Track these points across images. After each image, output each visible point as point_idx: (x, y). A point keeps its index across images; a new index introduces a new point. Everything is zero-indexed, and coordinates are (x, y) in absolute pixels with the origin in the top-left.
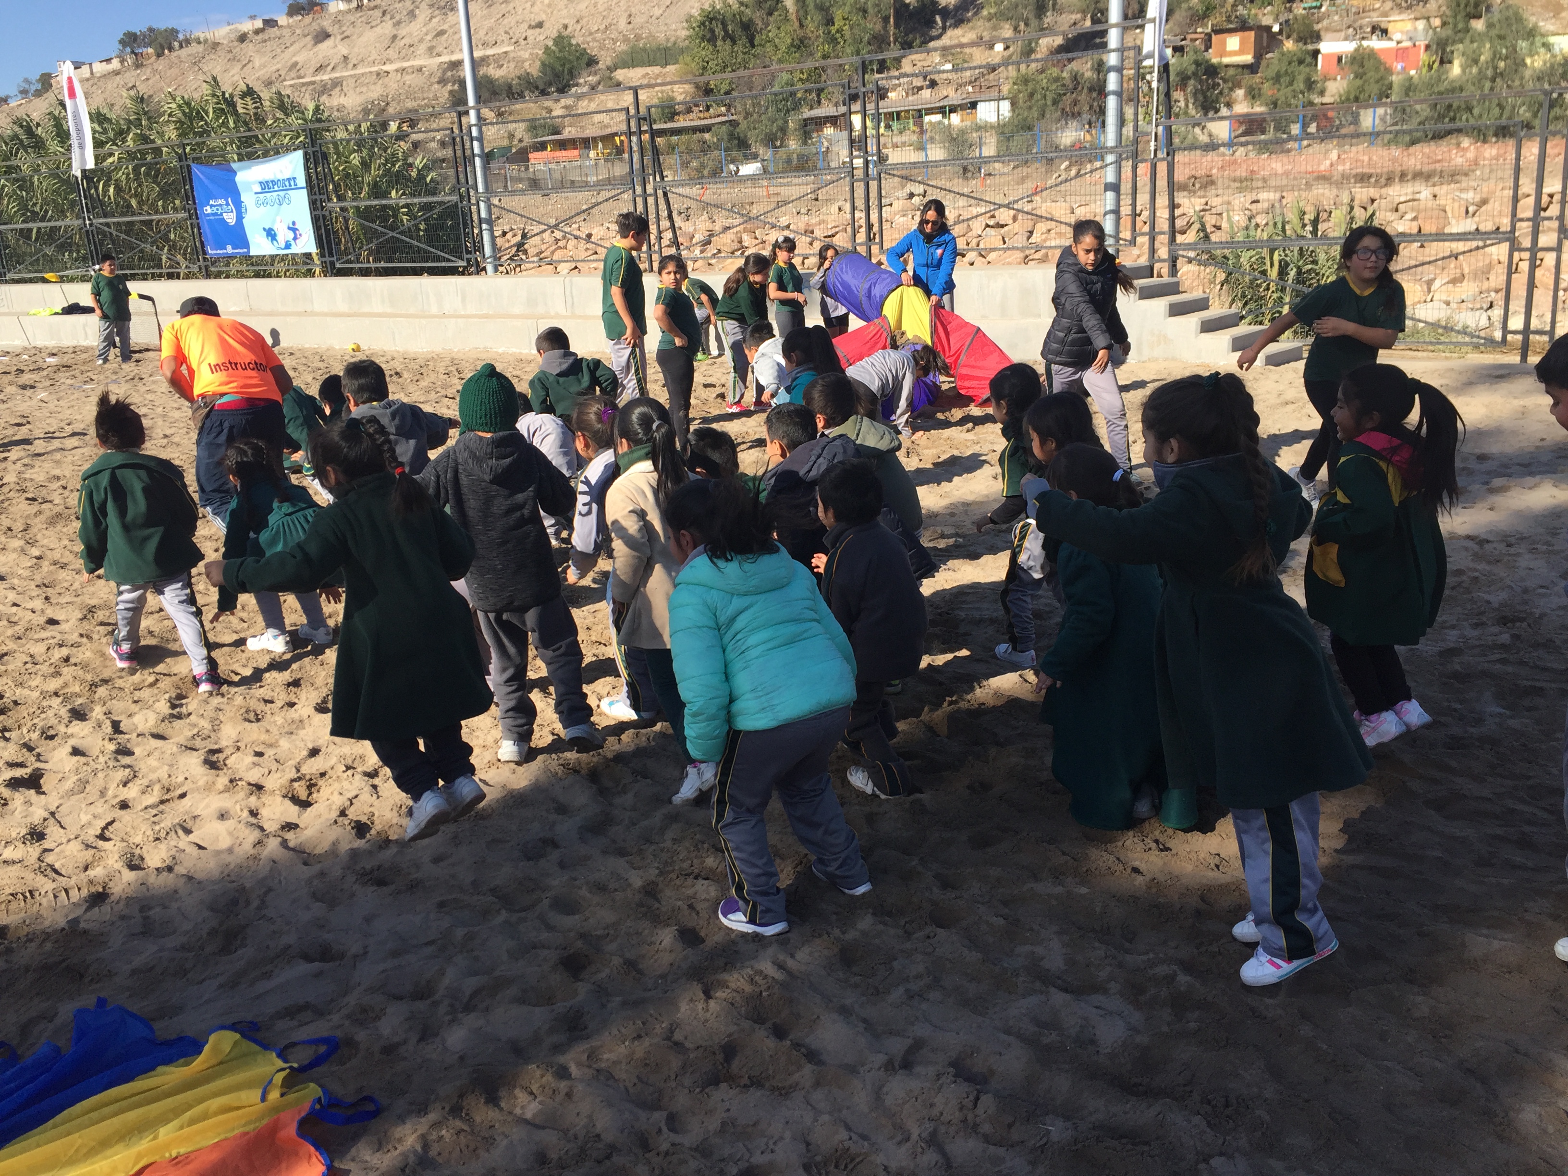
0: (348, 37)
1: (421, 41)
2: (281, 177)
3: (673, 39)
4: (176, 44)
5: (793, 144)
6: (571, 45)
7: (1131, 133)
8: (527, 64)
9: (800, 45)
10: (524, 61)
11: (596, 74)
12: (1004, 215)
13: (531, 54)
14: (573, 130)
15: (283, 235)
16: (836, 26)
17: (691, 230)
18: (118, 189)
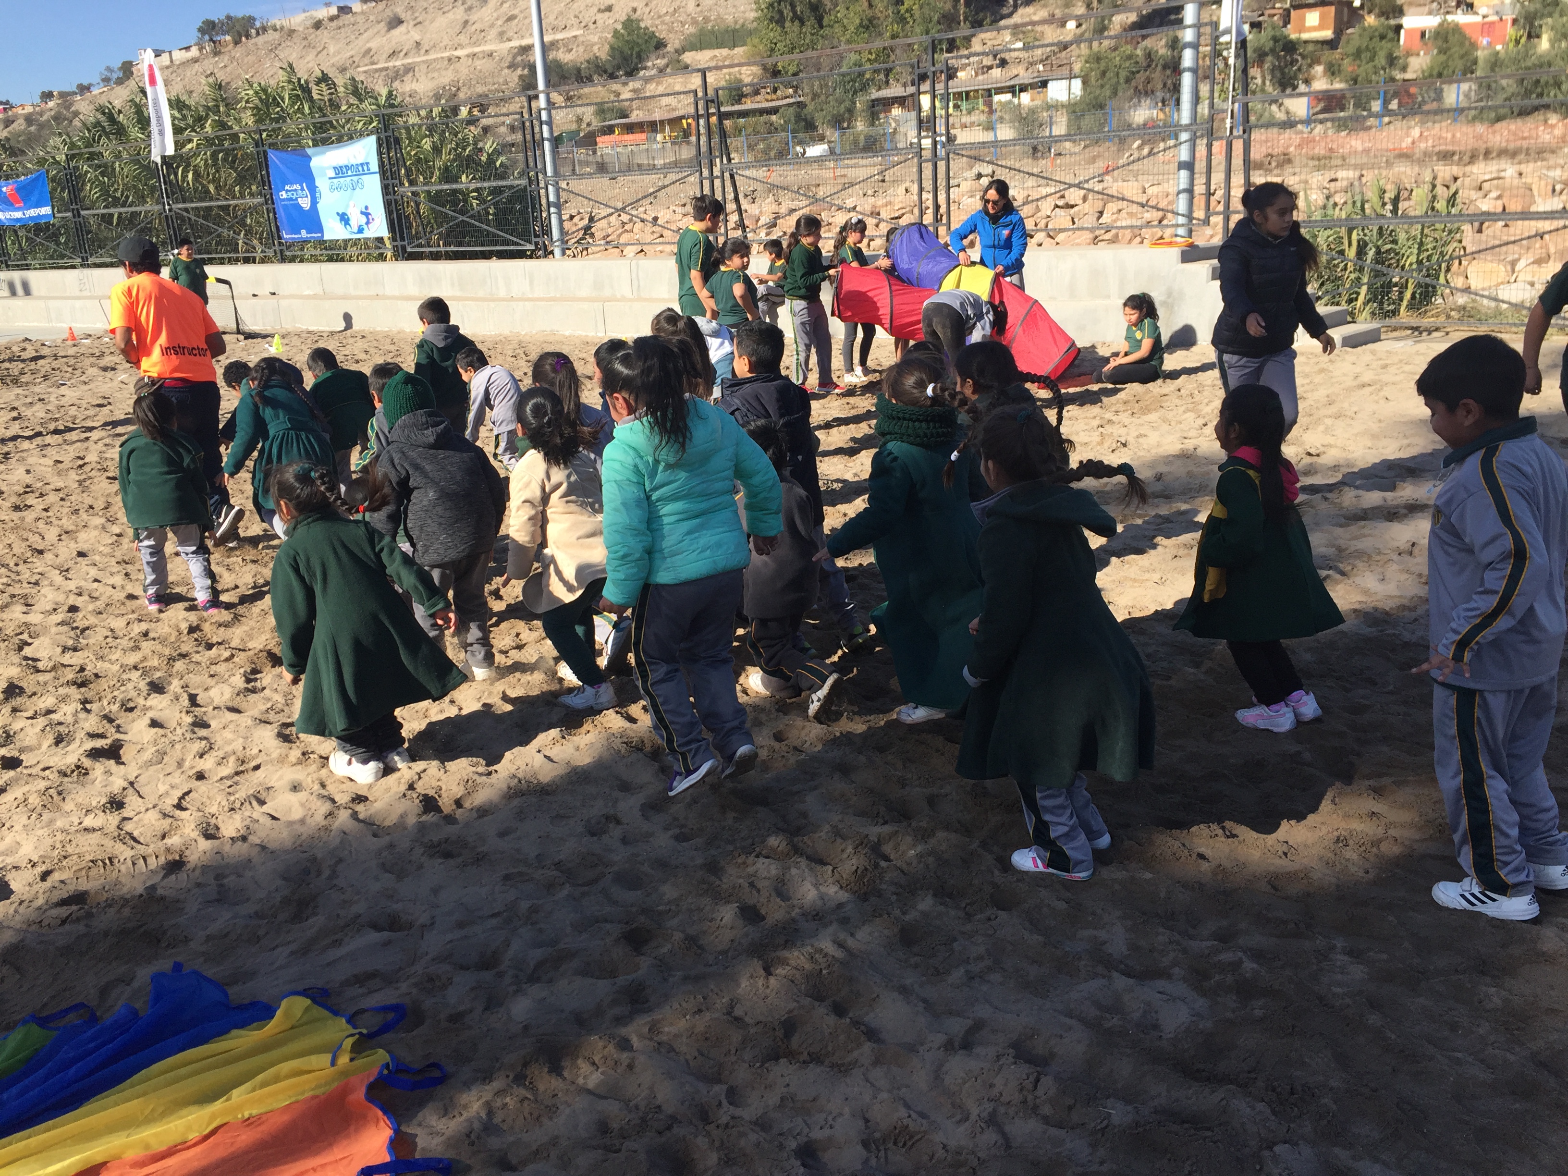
0: (420, 23)
1: (492, 26)
2: (354, 162)
3: (741, 21)
4: (253, 31)
5: (860, 126)
6: (639, 28)
7: (1206, 111)
8: (595, 49)
9: (869, 25)
10: (592, 45)
11: (664, 57)
12: (1074, 195)
13: (600, 38)
14: (640, 113)
15: (357, 219)
16: (906, 6)
17: (757, 212)
18: (197, 175)
